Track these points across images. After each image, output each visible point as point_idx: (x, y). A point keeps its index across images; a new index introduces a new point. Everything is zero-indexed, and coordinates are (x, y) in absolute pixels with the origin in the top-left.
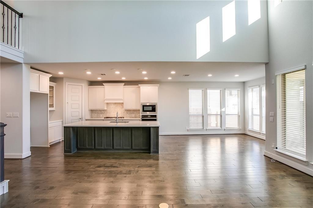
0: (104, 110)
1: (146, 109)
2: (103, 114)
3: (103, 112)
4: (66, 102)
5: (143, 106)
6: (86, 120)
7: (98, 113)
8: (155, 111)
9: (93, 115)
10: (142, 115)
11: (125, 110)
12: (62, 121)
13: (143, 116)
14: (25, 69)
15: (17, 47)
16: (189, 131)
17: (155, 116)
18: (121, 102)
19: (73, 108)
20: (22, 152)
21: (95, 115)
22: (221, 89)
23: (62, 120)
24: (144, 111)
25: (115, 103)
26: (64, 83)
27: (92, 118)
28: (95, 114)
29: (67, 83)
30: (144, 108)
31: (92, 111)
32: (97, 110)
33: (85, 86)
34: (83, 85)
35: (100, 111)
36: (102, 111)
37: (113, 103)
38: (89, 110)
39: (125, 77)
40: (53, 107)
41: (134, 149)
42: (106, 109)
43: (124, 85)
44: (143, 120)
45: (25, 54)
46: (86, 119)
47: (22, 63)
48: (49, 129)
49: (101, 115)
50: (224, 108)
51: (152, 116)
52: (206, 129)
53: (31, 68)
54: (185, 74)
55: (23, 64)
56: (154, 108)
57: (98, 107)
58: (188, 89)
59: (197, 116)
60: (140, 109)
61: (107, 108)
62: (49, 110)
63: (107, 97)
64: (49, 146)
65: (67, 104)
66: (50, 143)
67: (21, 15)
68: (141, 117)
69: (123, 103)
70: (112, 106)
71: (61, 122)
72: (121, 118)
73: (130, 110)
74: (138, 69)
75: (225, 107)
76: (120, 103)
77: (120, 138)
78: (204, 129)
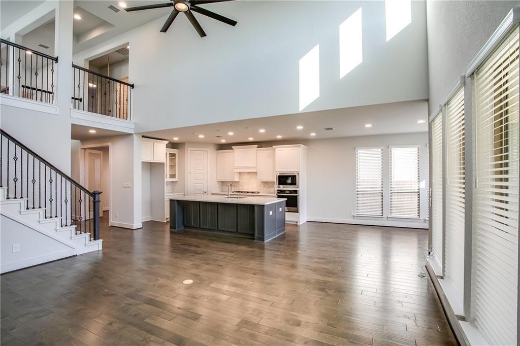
0: (236, 182)
4: (188, 172)
5: (279, 176)
6: (213, 194)
8: (295, 184)
9: (224, 187)
10: (278, 190)
11: (262, 182)
12: (183, 194)
13: (280, 191)
14: (136, 139)
15: (129, 119)
16: (355, 218)
17: (296, 192)
18: (254, 170)
19: (196, 180)
20: (133, 223)
21: (226, 188)
22: (419, 146)
24: (280, 183)
25: (249, 173)
26: (186, 148)
27: (223, 192)
29: (189, 149)
30: (283, 179)
31: (223, 183)
33: (211, 150)
34: (208, 150)
36: (232, 184)
38: (218, 181)
39: (252, 136)
40: (175, 178)
41: (241, 233)
42: (237, 180)
43: (258, 148)
44: (279, 197)
45: (135, 124)
46: (213, 192)
47: (132, 134)
51: (291, 192)
52: (388, 217)
53: (143, 137)
54: (326, 128)
55: (134, 135)
56: (293, 180)
58: (355, 149)
59: (372, 194)
60: (276, 181)
61: (239, 179)
62: (165, 181)
64: (166, 222)
65: (189, 174)
67: (132, 86)
68: (276, 193)
69: (256, 173)
70: (245, 177)
72: (253, 193)
74: (247, 128)
78: (384, 216)
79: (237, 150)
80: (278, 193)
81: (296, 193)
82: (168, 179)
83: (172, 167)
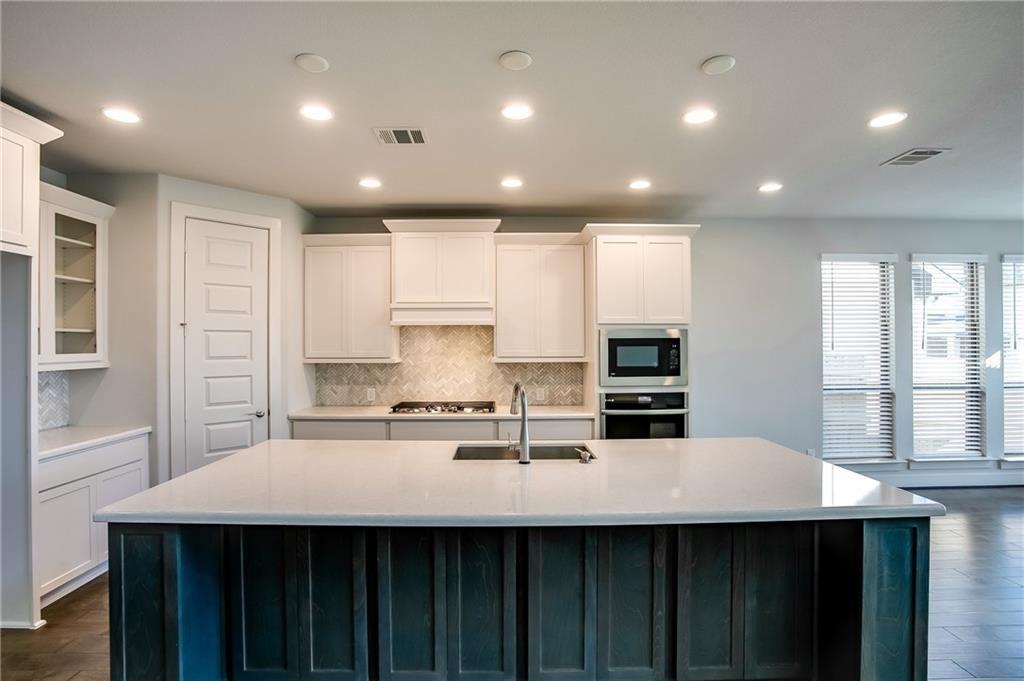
0: (385, 365)
1: (625, 357)
2: (379, 387)
3: (378, 373)
4: (176, 319)
5: (614, 344)
6: (294, 421)
7: (356, 382)
8: (676, 372)
10: (608, 396)
12: (150, 433)
13: (613, 401)
17: (679, 400)
18: (485, 319)
19: (213, 358)
21: (337, 391)
22: (977, 258)
23: (149, 429)
24: (615, 370)
25: (446, 329)
27: (322, 407)
28: (339, 388)
29: (180, 210)
30: (622, 353)
31: (323, 372)
32: (348, 365)
33: (282, 229)
34: (276, 225)
35: (367, 368)
36: (374, 372)
37: (433, 328)
38: (305, 364)
40: (94, 349)
42: (396, 359)
43: (498, 230)
46: (293, 414)
48: (35, 498)
49: (371, 393)
50: (999, 353)
51: (661, 399)
52: (908, 462)
56: (667, 354)
57: (358, 349)
58: (820, 258)
61: (401, 352)
63: (402, 297)
64: (39, 623)
65: (177, 333)
66: (43, 598)
68: (599, 406)
69: (491, 328)
70: (428, 345)
71: (145, 439)
73: (524, 366)
75: (1001, 348)
76: (469, 327)
77: (583, 597)
78: (899, 459)
79: (405, 237)
80: (609, 406)
81: (682, 406)
82: (45, 356)
83: (73, 292)
